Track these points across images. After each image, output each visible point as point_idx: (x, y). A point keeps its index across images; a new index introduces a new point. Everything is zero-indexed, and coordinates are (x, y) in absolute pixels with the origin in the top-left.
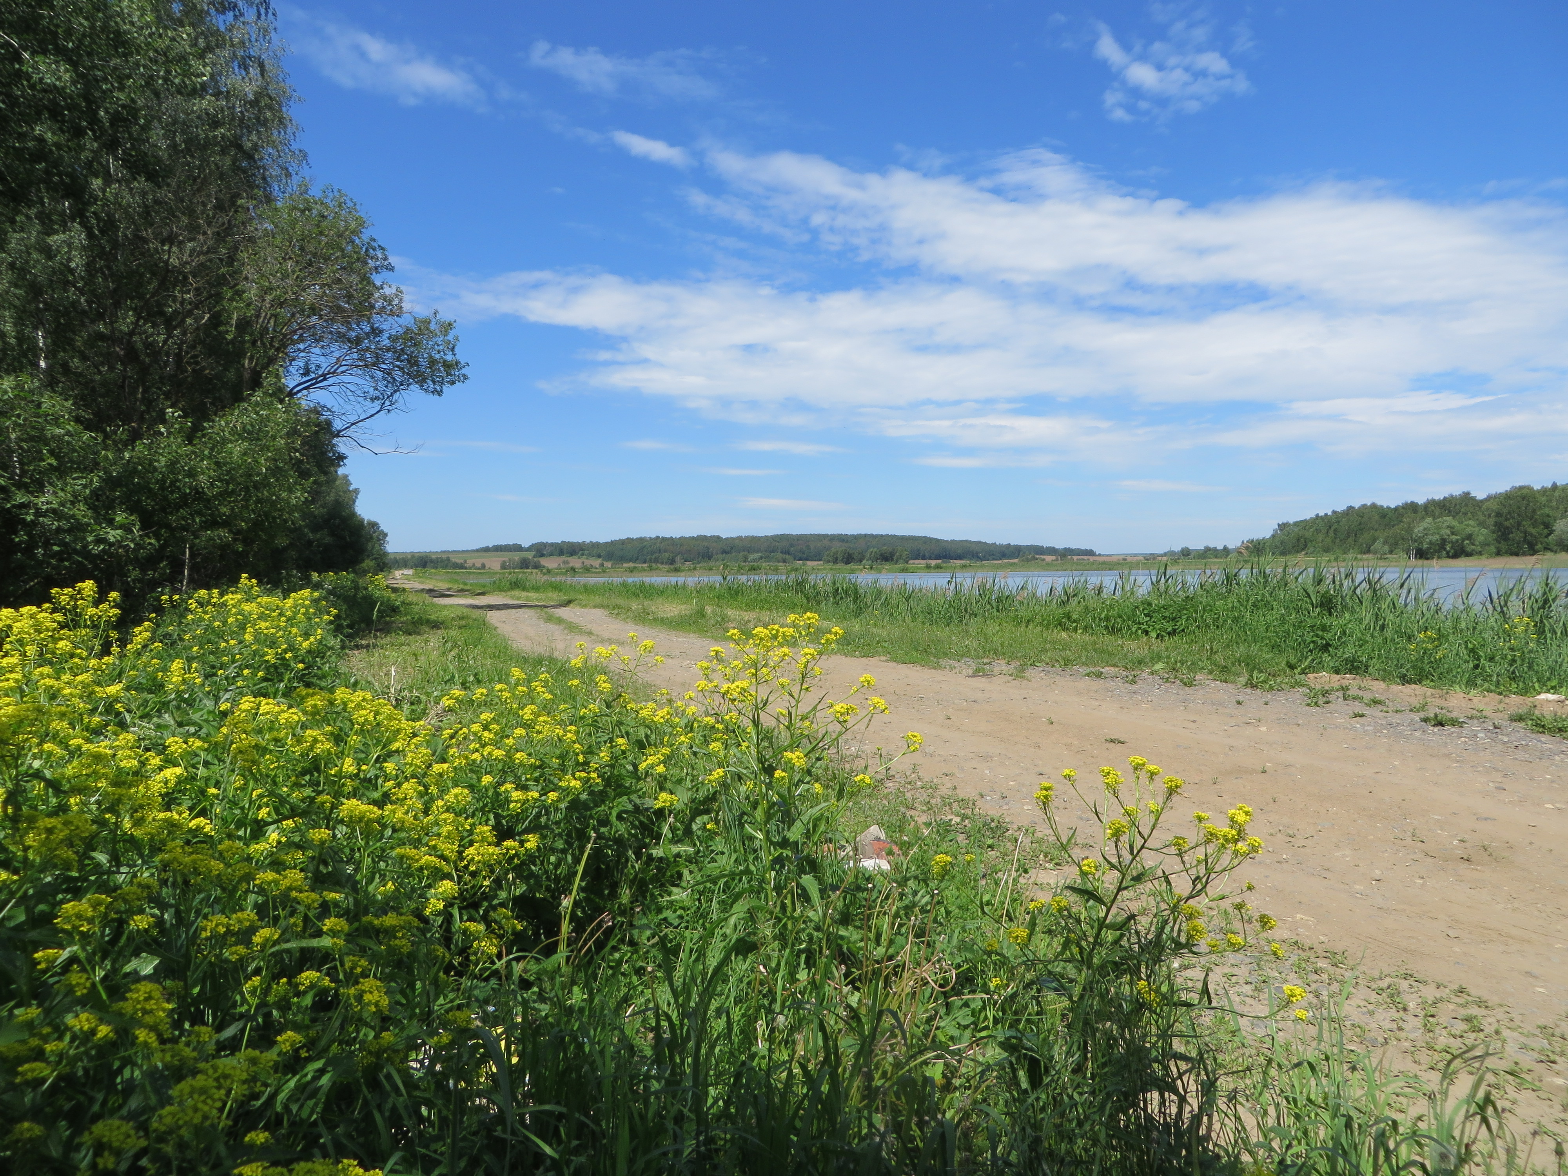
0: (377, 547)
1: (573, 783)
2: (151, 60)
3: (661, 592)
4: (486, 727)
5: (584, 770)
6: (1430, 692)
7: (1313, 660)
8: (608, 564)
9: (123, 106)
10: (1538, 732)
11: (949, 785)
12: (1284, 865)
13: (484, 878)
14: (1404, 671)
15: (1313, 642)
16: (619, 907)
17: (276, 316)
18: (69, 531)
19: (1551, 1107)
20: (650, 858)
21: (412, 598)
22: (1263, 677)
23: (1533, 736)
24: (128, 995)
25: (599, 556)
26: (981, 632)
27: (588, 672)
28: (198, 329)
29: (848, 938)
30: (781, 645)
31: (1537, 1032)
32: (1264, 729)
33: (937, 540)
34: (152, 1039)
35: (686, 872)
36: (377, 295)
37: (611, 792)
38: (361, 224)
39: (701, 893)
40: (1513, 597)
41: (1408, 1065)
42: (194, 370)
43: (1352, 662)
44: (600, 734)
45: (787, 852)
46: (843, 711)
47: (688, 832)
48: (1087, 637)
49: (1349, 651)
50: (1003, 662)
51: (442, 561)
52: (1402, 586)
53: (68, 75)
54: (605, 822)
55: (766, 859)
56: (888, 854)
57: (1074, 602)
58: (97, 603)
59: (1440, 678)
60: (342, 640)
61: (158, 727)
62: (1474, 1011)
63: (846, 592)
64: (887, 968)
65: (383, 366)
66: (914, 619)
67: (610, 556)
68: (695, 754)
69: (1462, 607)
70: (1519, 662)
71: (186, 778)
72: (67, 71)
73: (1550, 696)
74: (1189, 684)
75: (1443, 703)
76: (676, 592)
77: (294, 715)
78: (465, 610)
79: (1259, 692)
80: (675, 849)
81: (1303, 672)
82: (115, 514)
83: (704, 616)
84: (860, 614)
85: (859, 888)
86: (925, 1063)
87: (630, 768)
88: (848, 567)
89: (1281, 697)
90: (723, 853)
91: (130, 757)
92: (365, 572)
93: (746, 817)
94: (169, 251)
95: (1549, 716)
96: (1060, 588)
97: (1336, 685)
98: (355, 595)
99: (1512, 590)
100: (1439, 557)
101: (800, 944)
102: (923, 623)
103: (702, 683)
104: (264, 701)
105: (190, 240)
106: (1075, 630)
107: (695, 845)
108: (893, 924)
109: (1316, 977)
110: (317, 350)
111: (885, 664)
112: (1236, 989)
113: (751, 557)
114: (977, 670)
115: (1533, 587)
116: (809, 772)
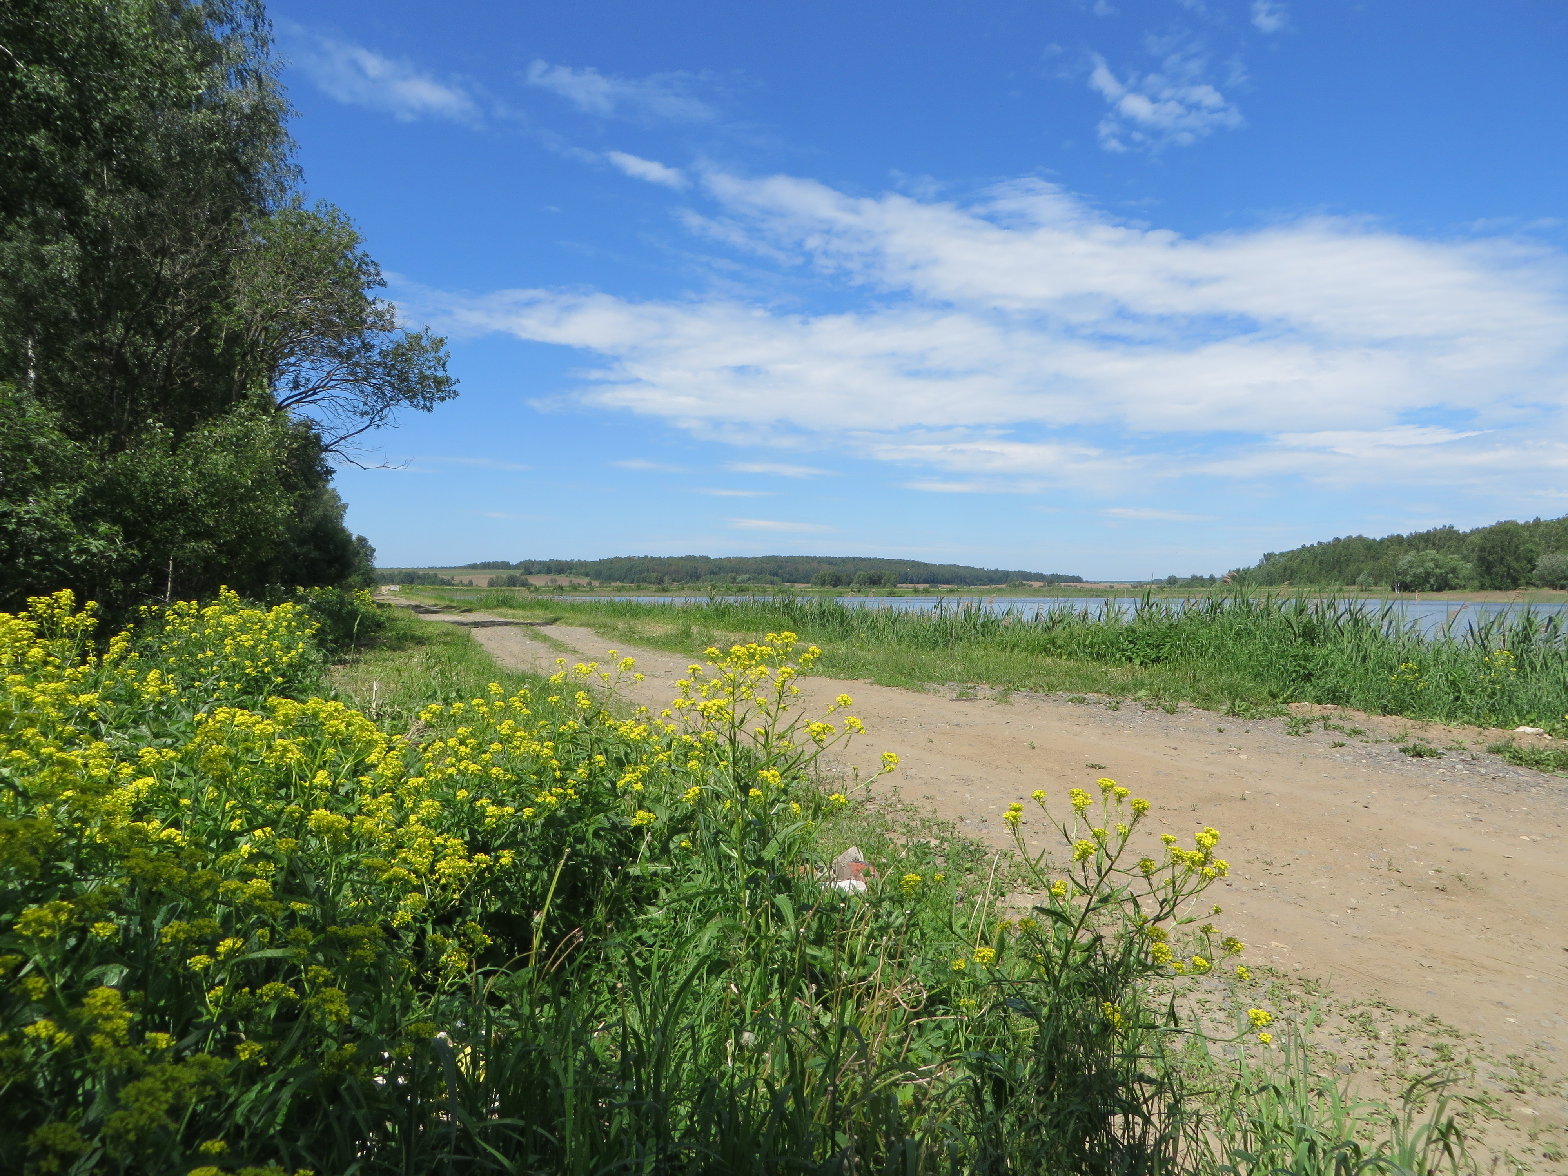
0: (364, 563)
1: (549, 799)
2: (147, 71)
3: (649, 612)
4: (462, 742)
5: (562, 787)
6: (1410, 723)
7: (1296, 689)
8: (596, 583)
9: (118, 118)
10: (1516, 764)
11: (929, 808)
12: (1261, 893)
13: (454, 892)
14: (1385, 702)
15: (1296, 671)
16: (595, 925)
17: (266, 329)
18: (52, 541)
19: (1518, 1136)
20: (627, 876)
21: (397, 614)
22: (1244, 705)
23: (1511, 768)
24: (85, 1000)
25: (587, 575)
26: (966, 657)
27: (568, 689)
28: (188, 340)
29: (821, 958)
30: (758, 664)
31: (1507, 1062)
32: (1244, 757)
33: (925, 565)
34: (109, 1043)
35: (662, 891)
36: (368, 310)
37: (588, 809)
38: (355, 239)
39: (677, 912)
40: (1494, 630)
41: (1379, 1093)
42: (183, 382)
43: (1334, 692)
44: (579, 751)
45: (762, 872)
46: (819, 730)
47: (665, 850)
48: (1071, 663)
49: (1331, 681)
50: (987, 687)
51: (429, 577)
52: (1384, 616)
53: (62, 85)
54: (581, 840)
55: (742, 878)
56: (865, 876)
57: (1059, 628)
58: (74, 612)
59: (1421, 710)
60: (324, 655)
61: (134, 738)
62: (1445, 1040)
63: (833, 615)
64: (859, 988)
65: (373, 381)
66: (899, 642)
67: (598, 575)
68: (674, 772)
69: (1443, 640)
70: (1499, 695)
71: (159, 788)
72: (61, 80)
73: (1528, 729)
74: (1171, 711)
75: (1422, 734)
76: (664, 611)
77: (267, 726)
78: (450, 627)
79: (1240, 720)
80: (652, 868)
81: (1285, 701)
82: (98, 523)
83: (690, 636)
84: (845, 637)
85: (834, 909)
86: (895, 1084)
87: (608, 785)
88: (836, 589)
89: (1262, 726)
90: (699, 872)
91: (101, 766)
92: (351, 587)
93: (721, 836)
94: (161, 264)
95: (1526, 749)
96: (1045, 614)
97: (1317, 715)
98: (340, 610)
99: (1493, 623)
100: (1423, 590)
101: (773, 964)
102: (909, 647)
103: (679, 701)
104: (239, 712)
105: (182, 252)
106: (1060, 656)
107: (672, 864)
108: (868, 945)
109: (1289, 1004)
110: (307, 364)
111: (869, 686)
112: (1210, 1015)
113: (739, 578)
114: (961, 694)
115: (1514, 621)
116: (785, 791)
